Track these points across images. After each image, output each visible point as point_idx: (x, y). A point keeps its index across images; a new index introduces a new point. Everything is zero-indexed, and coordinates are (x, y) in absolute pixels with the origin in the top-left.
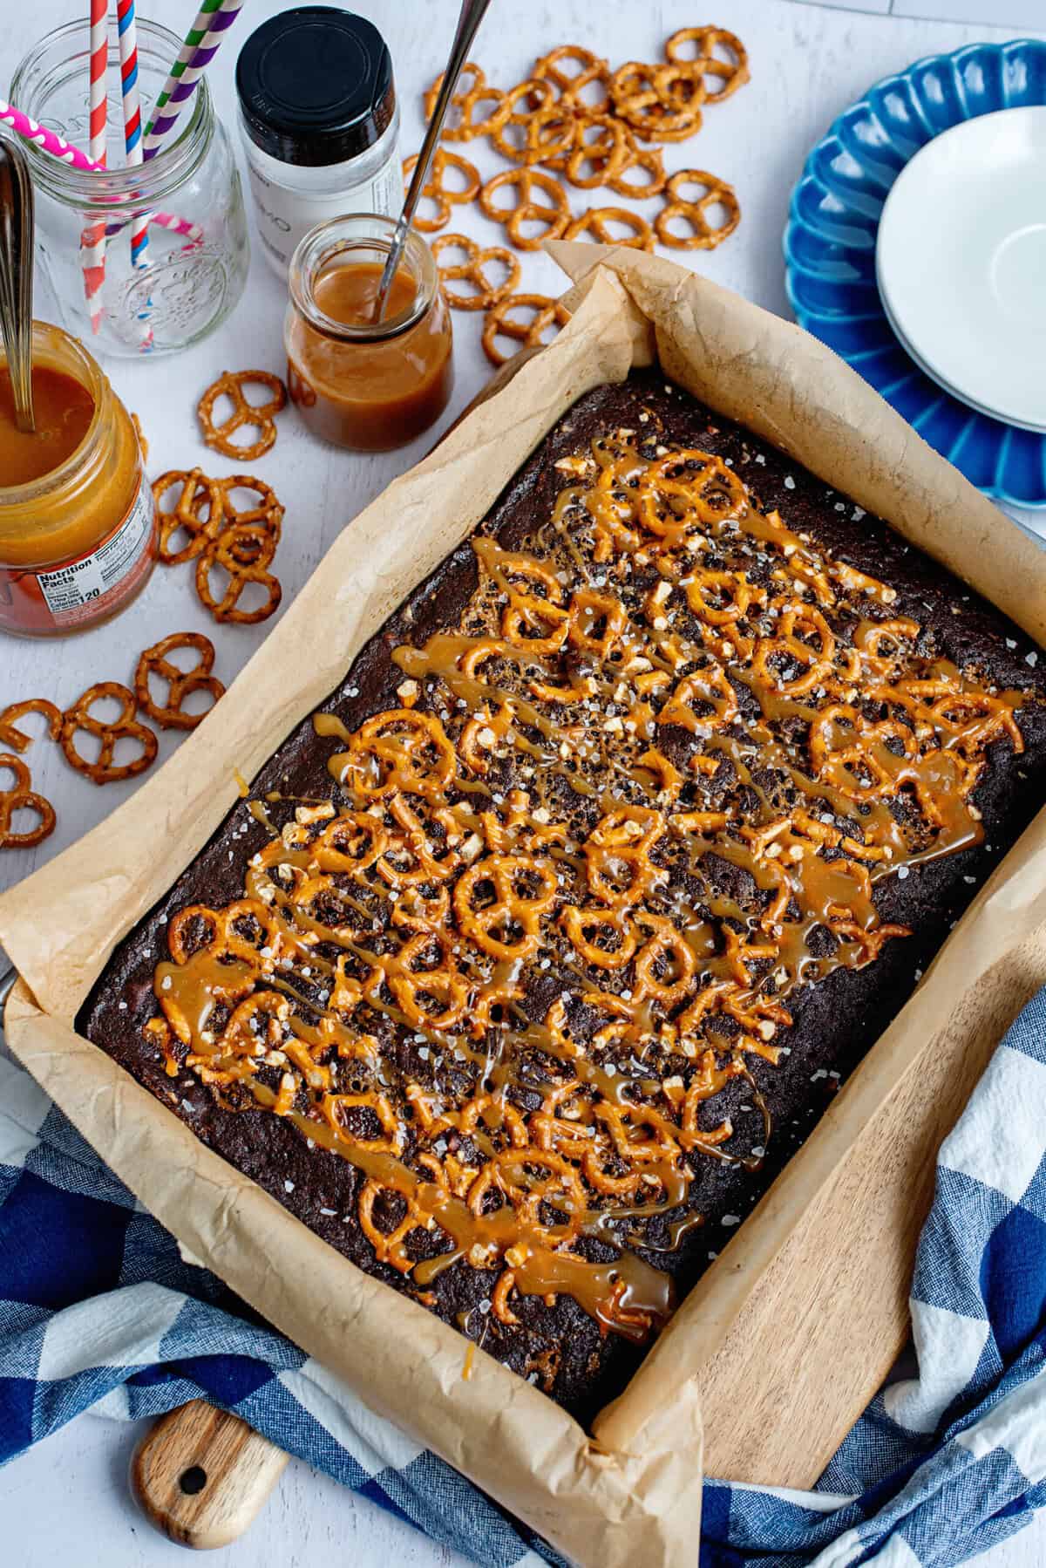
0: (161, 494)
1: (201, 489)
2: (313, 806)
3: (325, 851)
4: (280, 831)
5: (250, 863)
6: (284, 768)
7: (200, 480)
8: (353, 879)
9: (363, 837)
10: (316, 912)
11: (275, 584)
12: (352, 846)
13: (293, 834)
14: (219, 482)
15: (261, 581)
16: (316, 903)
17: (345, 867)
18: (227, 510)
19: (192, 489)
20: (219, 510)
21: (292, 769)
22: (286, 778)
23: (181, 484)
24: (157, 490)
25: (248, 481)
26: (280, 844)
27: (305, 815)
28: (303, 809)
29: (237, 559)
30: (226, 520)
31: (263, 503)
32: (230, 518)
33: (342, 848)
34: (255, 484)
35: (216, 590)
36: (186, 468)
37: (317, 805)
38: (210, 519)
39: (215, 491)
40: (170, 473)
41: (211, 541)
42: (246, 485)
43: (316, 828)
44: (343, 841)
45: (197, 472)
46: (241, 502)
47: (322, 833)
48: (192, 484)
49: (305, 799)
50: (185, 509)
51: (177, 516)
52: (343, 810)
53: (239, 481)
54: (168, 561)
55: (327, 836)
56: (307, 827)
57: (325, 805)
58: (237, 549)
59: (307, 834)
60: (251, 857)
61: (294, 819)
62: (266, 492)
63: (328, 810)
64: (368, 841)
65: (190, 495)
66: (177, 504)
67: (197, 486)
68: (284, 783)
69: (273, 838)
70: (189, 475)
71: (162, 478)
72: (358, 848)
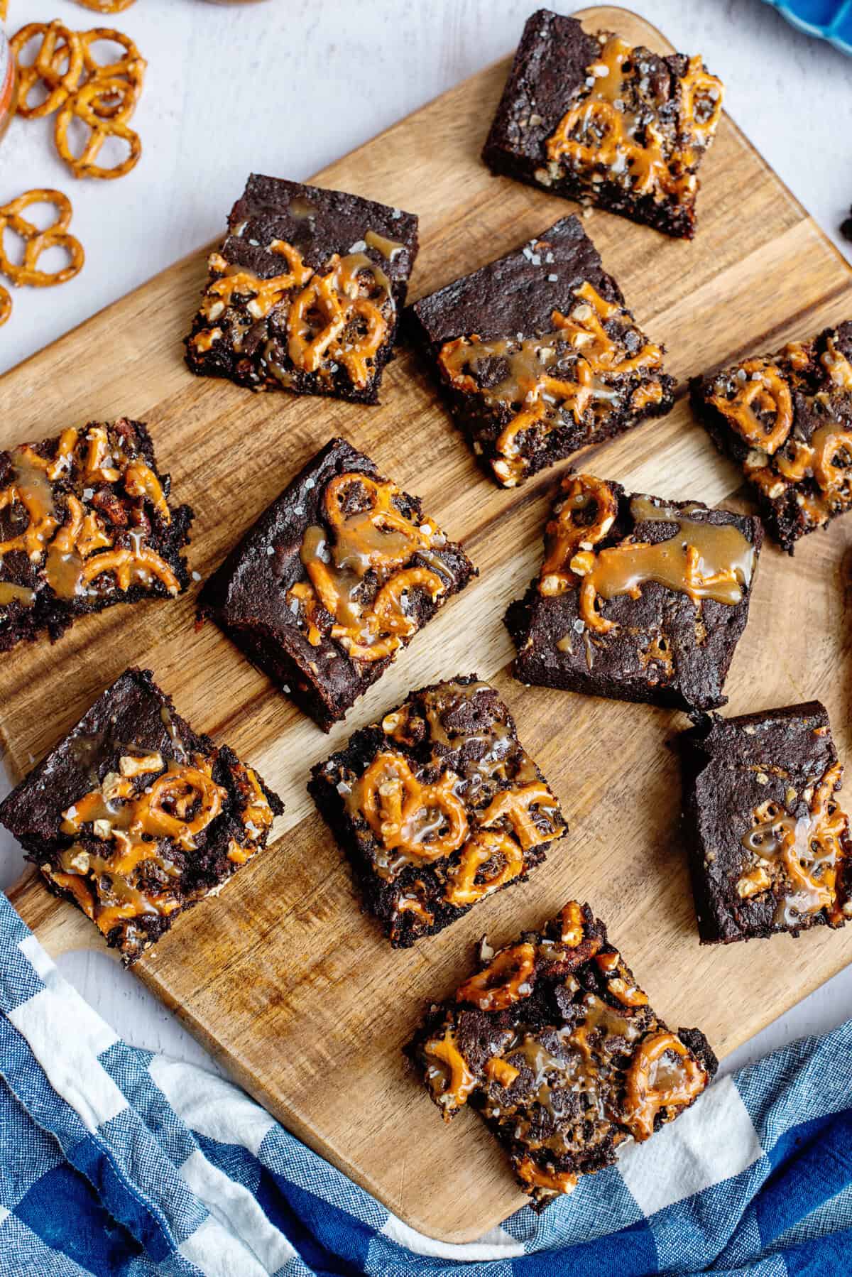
0: (21, 48)
1: (61, 41)
2: (140, 756)
3: (151, 813)
4: (102, 781)
5: (63, 815)
6: (113, 706)
7: (61, 32)
8: (180, 845)
9: (193, 796)
10: (137, 881)
11: (134, 138)
12: (181, 807)
13: (114, 786)
14: (80, 35)
15: (122, 136)
16: (138, 870)
17: (172, 830)
18: (87, 63)
19: (53, 42)
20: (78, 62)
21: (122, 709)
22: (114, 719)
23: (40, 37)
24: (16, 43)
25: (111, 34)
26: (99, 798)
27: (131, 766)
28: (129, 759)
29: (97, 113)
30: (87, 74)
31: (125, 57)
32: (90, 72)
33: (168, 808)
34: (116, 37)
35: (71, 145)
36: (44, 18)
37: (144, 756)
38: (69, 71)
39: (75, 41)
40: (29, 25)
41: (71, 94)
42: (107, 37)
43: (142, 783)
44: (170, 799)
45: (58, 23)
46: (102, 54)
47: (149, 790)
48: (52, 35)
49: (132, 746)
50: (44, 62)
51: (35, 68)
52: (172, 765)
53: (100, 33)
54: (23, 113)
55: (155, 793)
56: (131, 780)
57: (152, 756)
58: (98, 104)
59: (130, 787)
60: (66, 809)
61: (118, 770)
62: (128, 45)
63: (155, 763)
64: (198, 801)
65: (50, 47)
66: (37, 56)
67: (57, 37)
68: (111, 724)
69: (93, 788)
70: (49, 26)
71: (23, 30)
72: (187, 809)
